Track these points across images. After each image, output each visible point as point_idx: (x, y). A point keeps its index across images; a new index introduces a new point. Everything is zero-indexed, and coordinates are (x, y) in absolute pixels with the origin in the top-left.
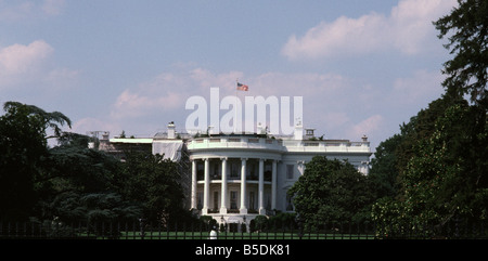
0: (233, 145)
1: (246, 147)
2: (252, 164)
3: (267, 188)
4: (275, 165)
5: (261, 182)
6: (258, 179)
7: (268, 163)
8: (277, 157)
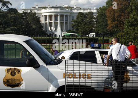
0: (56, 10)
1: (60, 11)
2: (62, 16)
3: (66, 23)
4: (68, 17)
5: (64, 22)
6: (63, 21)
7: (66, 16)
8: (69, 14)
